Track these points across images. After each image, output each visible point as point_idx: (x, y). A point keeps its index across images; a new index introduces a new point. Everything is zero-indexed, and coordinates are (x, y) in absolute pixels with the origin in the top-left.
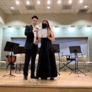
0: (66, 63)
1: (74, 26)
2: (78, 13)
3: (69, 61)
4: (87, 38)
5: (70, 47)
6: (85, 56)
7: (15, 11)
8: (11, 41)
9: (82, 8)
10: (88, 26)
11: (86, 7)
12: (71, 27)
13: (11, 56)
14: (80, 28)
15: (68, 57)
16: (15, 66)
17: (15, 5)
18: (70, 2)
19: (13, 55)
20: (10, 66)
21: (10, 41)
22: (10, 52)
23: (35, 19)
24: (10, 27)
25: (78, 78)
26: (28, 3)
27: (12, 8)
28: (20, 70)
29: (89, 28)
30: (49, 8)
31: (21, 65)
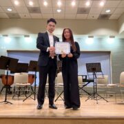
1: (92, 37)
3: (86, 83)
4: (109, 53)
5: (87, 64)
6: (106, 77)
7: (13, 14)
8: (7, 56)
9: (103, 13)
10: (111, 37)
11: (108, 11)
13: (7, 76)
14: (100, 39)
15: (84, 78)
16: (12, 90)
17: (12, 6)
18: (88, 4)
19: (9, 74)
20: (5, 89)
22: (6, 71)
23: (51, 23)
25: (98, 106)
26: (31, 4)
27: (10, 10)
28: (19, 95)
29: (113, 39)
30: (59, 11)
31: (20, 88)
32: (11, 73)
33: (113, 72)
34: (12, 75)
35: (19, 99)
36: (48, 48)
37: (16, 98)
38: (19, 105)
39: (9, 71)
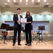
0: (36, 36)
1: (41, 15)
2: (44, 7)
3: (38, 35)
4: (48, 22)
6: (47, 32)
10: (49, 15)
12: (40, 15)
13: (5, 32)
14: (45, 16)
16: (7, 38)
17: (7, 2)
21: (4, 23)
22: (4, 30)
23: (19, 10)
24: (4, 15)
26: (15, 1)
29: (50, 16)
30: (27, 4)
31: (10, 37)
32: (7, 30)
33: (50, 30)
34: (7, 31)
35: (10, 42)
36: (18, 21)
37: (9, 41)
38: (10, 44)
39: (6, 30)
